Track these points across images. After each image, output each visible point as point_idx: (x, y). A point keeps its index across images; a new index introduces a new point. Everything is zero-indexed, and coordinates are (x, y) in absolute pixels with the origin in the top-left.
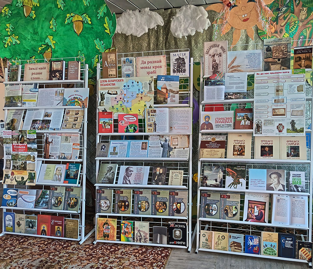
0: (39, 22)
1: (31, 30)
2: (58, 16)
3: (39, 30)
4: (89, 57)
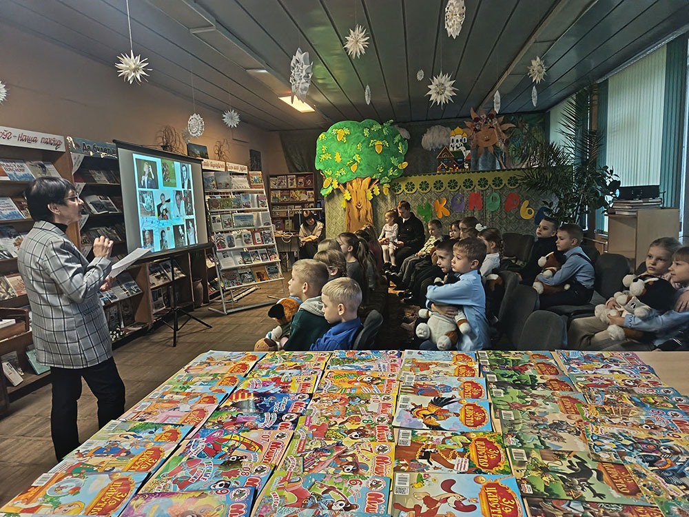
0: (348, 145)
1: (342, 151)
2: (364, 141)
3: (349, 150)
4: (386, 169)
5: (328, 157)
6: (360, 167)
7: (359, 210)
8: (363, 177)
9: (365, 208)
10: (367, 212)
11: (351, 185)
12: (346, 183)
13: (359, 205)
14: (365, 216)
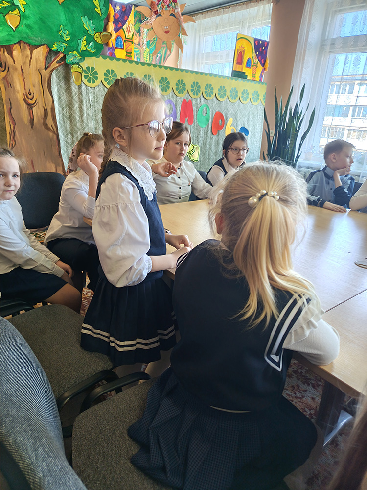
4: (75, 37)
6: (25, 22)
7: (30, 106)
8: (33, 42)
9: (40, 103)
10: (46, 112)
11: (10, 53)
13: (30, 97)
14: (43, 119)
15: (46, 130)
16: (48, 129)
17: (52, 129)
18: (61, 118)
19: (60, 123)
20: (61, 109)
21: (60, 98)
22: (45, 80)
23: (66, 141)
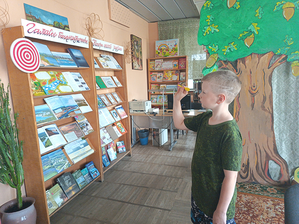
0: (243, 11)
1: (233, 19)
2: (266, 5)
3: (243, 18)
5: (214, 29)
6: (258, 40)
7: (253, 95)
8: (261, 52)
9: (261, 92)
10: (265, 98)
12: (236, 61)
13: (254, 88)
14: (262, 103)
15: (263, 111)
16: (265, 110)
17: (268, 110)
18: (277, 101)
19: (276, 105)
20: (278, 95)
21: (278, 87)
22: (267, 76)
23: (279, 118)
